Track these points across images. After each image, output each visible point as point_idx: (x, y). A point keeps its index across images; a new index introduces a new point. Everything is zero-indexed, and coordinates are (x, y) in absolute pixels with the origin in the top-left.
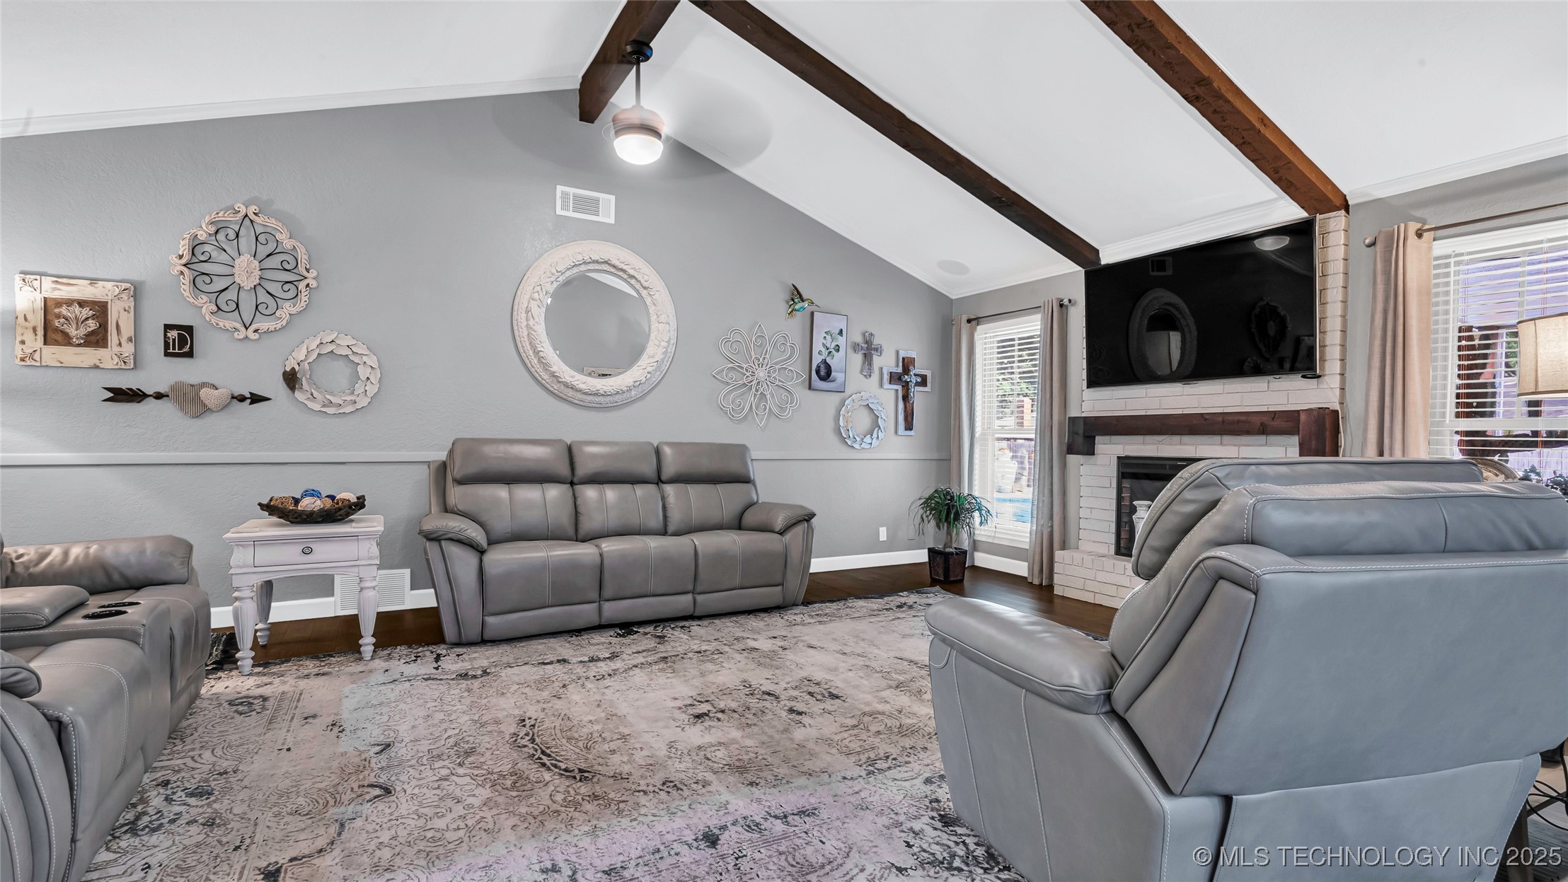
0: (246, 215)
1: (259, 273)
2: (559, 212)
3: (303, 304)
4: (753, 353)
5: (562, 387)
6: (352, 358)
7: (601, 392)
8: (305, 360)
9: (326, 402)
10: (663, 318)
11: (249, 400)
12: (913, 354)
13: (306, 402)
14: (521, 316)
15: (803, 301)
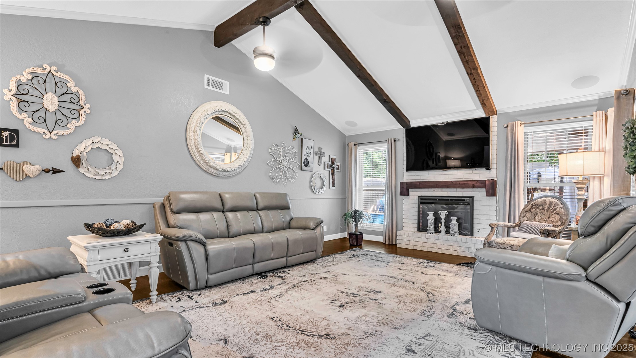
0: (50, 71)
1: (58, 103)
2: (206, 87)
3: (83, 122)
4: (282, 155)
5: (209, 167)
6: (109, 150)
7: (226, 170)
8: (84, 151)
9: (96, 173)
10: (249, 138)
11: (52, 172)
12: (335, 157)
13: (85, 173)
14: (190, 134)
15: (299, 133)
